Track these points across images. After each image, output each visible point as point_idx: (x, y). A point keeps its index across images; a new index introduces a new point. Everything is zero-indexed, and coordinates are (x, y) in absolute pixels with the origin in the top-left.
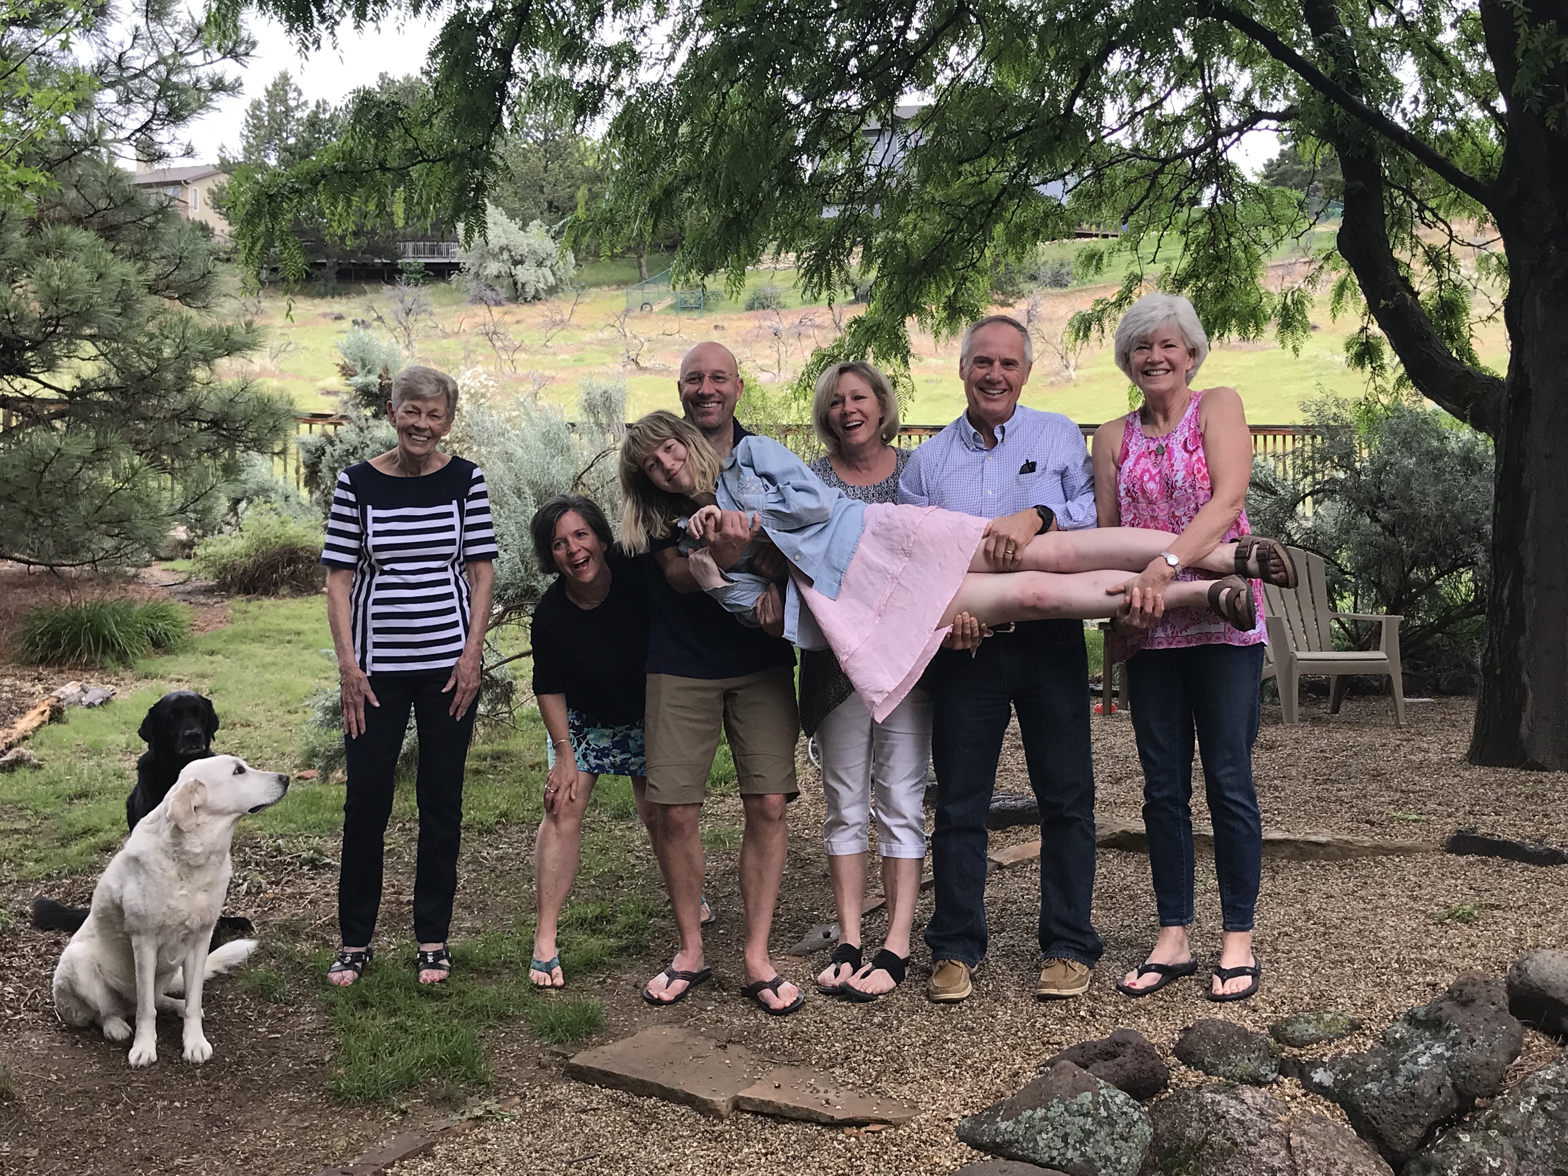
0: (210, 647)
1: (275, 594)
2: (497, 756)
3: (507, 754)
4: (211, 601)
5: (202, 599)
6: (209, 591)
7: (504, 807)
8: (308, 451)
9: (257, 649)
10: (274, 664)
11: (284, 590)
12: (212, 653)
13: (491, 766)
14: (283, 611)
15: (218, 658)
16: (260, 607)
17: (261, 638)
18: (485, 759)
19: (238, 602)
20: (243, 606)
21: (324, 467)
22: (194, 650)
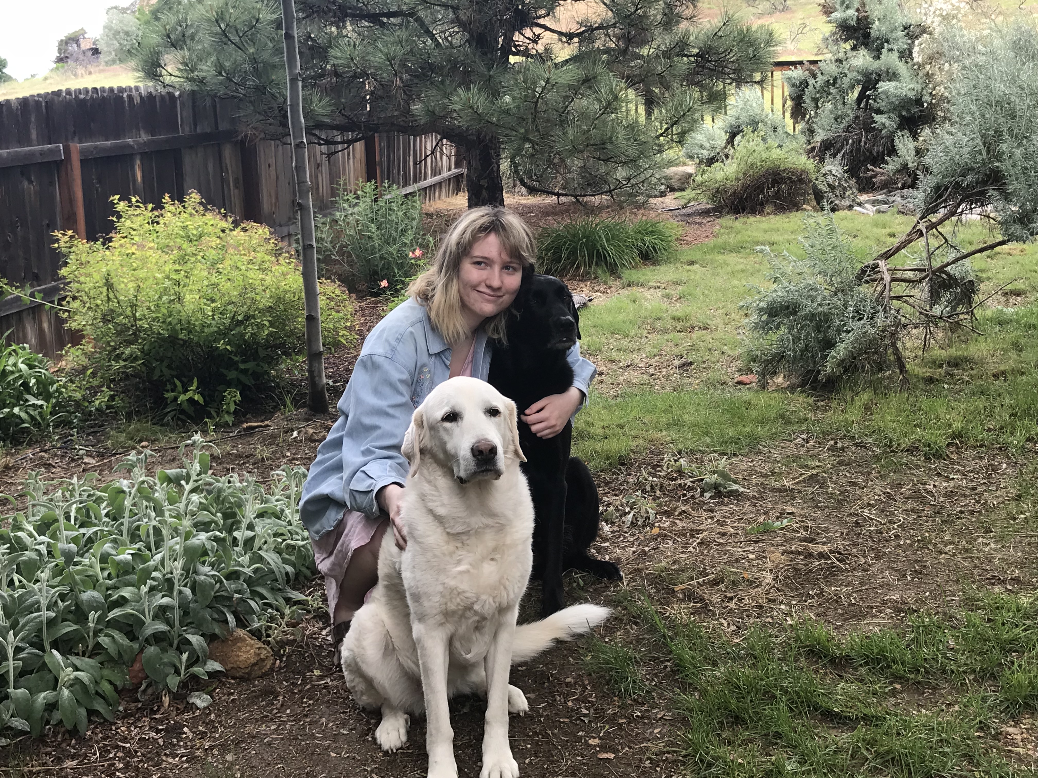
0: (690, 258)
1: (761, 212)
2: (955, 363)
3: (967, 360)
4: (705, 221)
5: (698, 219)
6: (705, 213)
7: (957, 426)
8: (794, 85)
9: (732, 258)
10: (743, 271)
11: (769, 208)
12: (692, 263)
13: (948, 373)
14: (765, 226)
15: (696, 266)
16: (745, 223)
17: (739, 249)
18: (941, 366)
19: (728, 220)
20: (730, 223)
21: (807, 99)
22: (677, 260)
